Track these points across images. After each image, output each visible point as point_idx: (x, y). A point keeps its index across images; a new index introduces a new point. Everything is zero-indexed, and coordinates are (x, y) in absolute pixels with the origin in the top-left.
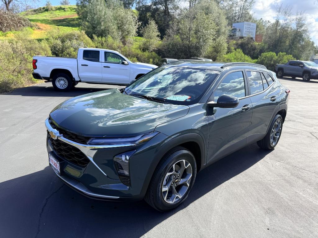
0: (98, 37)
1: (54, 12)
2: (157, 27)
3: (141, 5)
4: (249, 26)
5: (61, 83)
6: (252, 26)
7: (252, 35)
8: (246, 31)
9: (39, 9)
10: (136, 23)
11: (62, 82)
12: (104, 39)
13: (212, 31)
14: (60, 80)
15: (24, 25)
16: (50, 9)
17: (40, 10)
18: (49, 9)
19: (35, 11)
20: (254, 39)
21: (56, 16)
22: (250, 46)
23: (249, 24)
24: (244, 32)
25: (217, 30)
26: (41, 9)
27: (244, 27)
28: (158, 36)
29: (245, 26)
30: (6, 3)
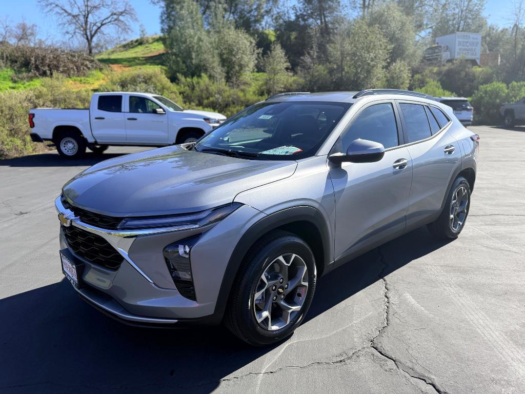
0: (185, 77)
1: (150, 45)
2: (284, 53)
3: (281, 21)
4: (467, 40)
5: (69, 147)
6: (473, 38)
7: (472, 54)
8: (460, 49)
9: (130, 43)
10: (254, 51)
11: (70, 145)
12: (195, 79)
13: (382, 54)
14: (66, 142)
15: (89, 68)
16: (145, 42)
17: (132, 44)
18: (143, 41)
19: (124, 46)
20: (478, 61)
21: (151, 52)
22: (463, 74)
23: (467, 36)
24: (457, 50)
25: (390, 51)
26: (133, 42)
27: (457, 43)
28: (287, 69)
29: (457, 40)
30: (87, 39)
